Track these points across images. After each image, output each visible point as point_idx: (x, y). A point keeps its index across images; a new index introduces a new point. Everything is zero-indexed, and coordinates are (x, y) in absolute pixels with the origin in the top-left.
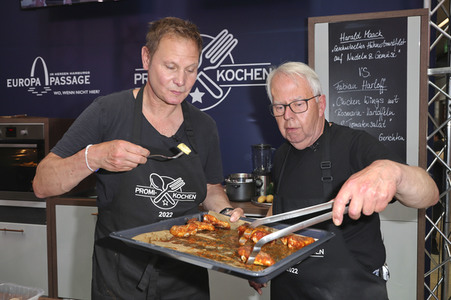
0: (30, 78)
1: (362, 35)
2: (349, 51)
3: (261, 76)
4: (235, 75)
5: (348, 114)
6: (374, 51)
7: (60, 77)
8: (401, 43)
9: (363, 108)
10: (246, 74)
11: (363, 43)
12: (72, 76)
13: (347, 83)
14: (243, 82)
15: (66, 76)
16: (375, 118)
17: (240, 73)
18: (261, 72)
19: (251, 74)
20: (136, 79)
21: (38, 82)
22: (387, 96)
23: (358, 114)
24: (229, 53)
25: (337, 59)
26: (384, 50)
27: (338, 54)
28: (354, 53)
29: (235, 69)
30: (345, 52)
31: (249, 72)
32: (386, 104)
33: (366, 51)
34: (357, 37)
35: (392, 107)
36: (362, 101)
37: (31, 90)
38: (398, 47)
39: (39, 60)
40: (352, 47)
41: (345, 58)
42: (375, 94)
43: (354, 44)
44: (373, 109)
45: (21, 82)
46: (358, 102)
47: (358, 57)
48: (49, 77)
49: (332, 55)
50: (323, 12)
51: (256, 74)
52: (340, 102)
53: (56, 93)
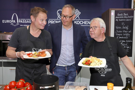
0: (11, 20)
1: (123, 14)
2: (120, 18)
3: (87, 23)
4: (80, 23)
5: (119, 35)
6: (126, 19)
7: (22, 20)
8: (132, 17)
9: (122, 33)
10: (83, 23)
11: (123, 16)
12: (27, 20)
13: (119, 27)
14: (82, 25)
15: (25, 20)
16: (125, 36)
17: (81, 22)
18: (87, 22)
19: (84, 23)
20: (49, 22)
21: (14, 21)
22: (128, 30)
23: (121, 35)
24: (78, 16)
25: (117, 20)
26: (128, 19)
27: (117, 19)
28: (121, 19)
29: (80, 21)
30: (119, 18)
31: (84, 22)
32: (128, 32)
33: (124, 18)
34: (122, 15)
35: (130, 33)
36: (122, 31)
37: (12, 24)
38: (132, 18)
39: (15, 15)
40: (120, 17)
41: (118, 20)
42: (126, 30)
43: (121, 16)
44: (125, 34)
45: (8, 21)
46: (121, 32)
47: (122, 20)
48: (19, 20)
49: (115, 19)
50: (113, 7)
51: (86, 23)
52: (117, 32)
53: (21, 25)
